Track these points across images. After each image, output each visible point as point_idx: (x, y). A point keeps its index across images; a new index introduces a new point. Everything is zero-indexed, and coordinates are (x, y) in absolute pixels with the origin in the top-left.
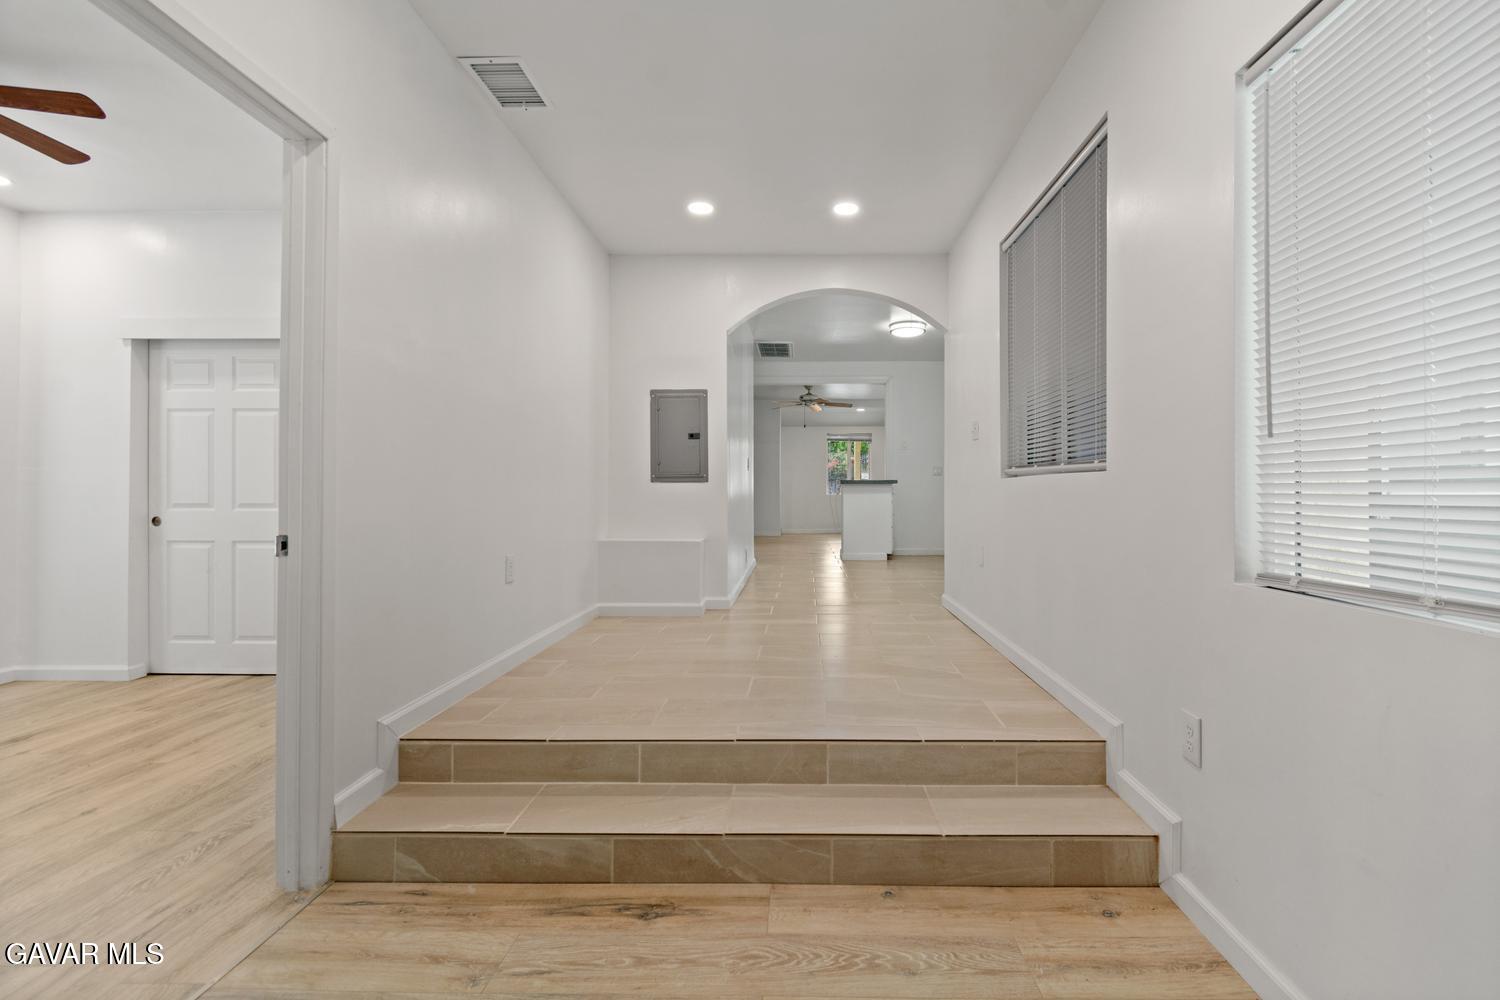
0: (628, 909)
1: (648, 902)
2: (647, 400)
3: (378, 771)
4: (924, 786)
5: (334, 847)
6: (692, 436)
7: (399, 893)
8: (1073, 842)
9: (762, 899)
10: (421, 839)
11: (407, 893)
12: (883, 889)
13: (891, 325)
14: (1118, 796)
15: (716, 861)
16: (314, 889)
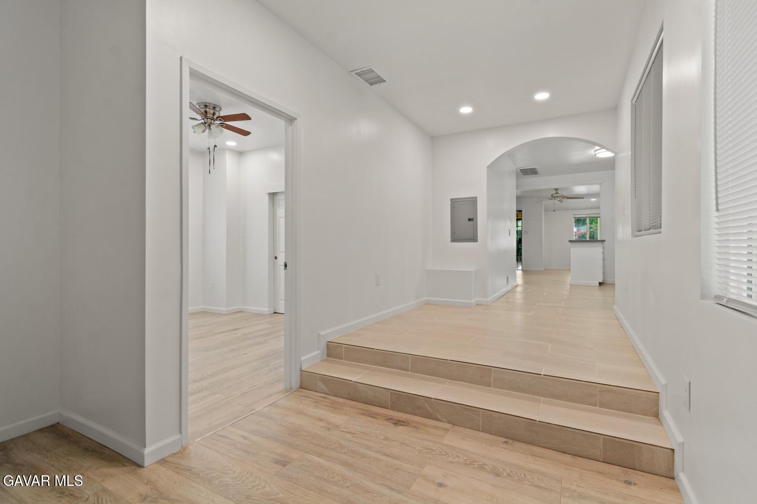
0: (390, 420)
1: (399, 419)
2: (449, 203)
3: (319, 352)
4: (542, 398)
5: (301, 375)
6: (469, 220)
7: (318, 396)
8: (615, 441)
9: (445, 429)
10: (327, 378)
11: (321, 397)
12: (504, 440)
13: (595, 151)
14: (662, 425)
15: (429, 409)
16: (295, 389)
